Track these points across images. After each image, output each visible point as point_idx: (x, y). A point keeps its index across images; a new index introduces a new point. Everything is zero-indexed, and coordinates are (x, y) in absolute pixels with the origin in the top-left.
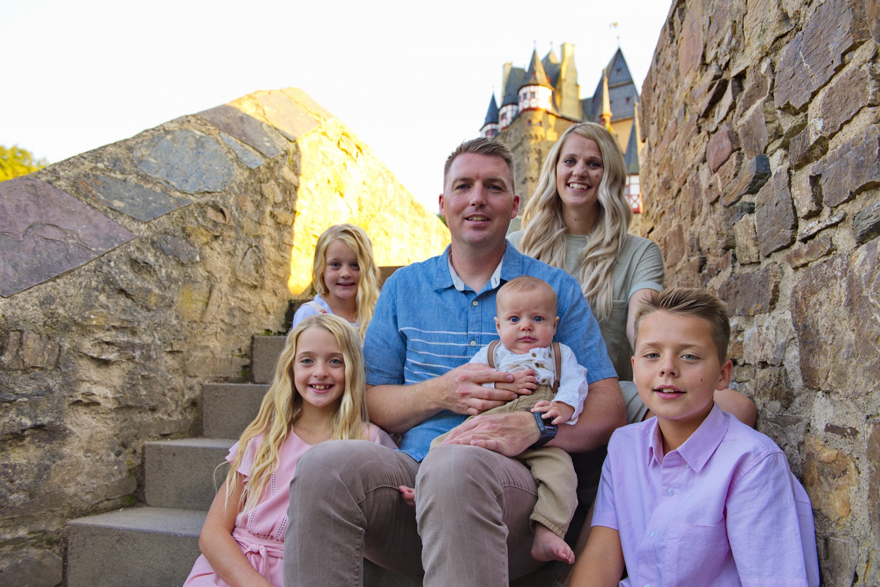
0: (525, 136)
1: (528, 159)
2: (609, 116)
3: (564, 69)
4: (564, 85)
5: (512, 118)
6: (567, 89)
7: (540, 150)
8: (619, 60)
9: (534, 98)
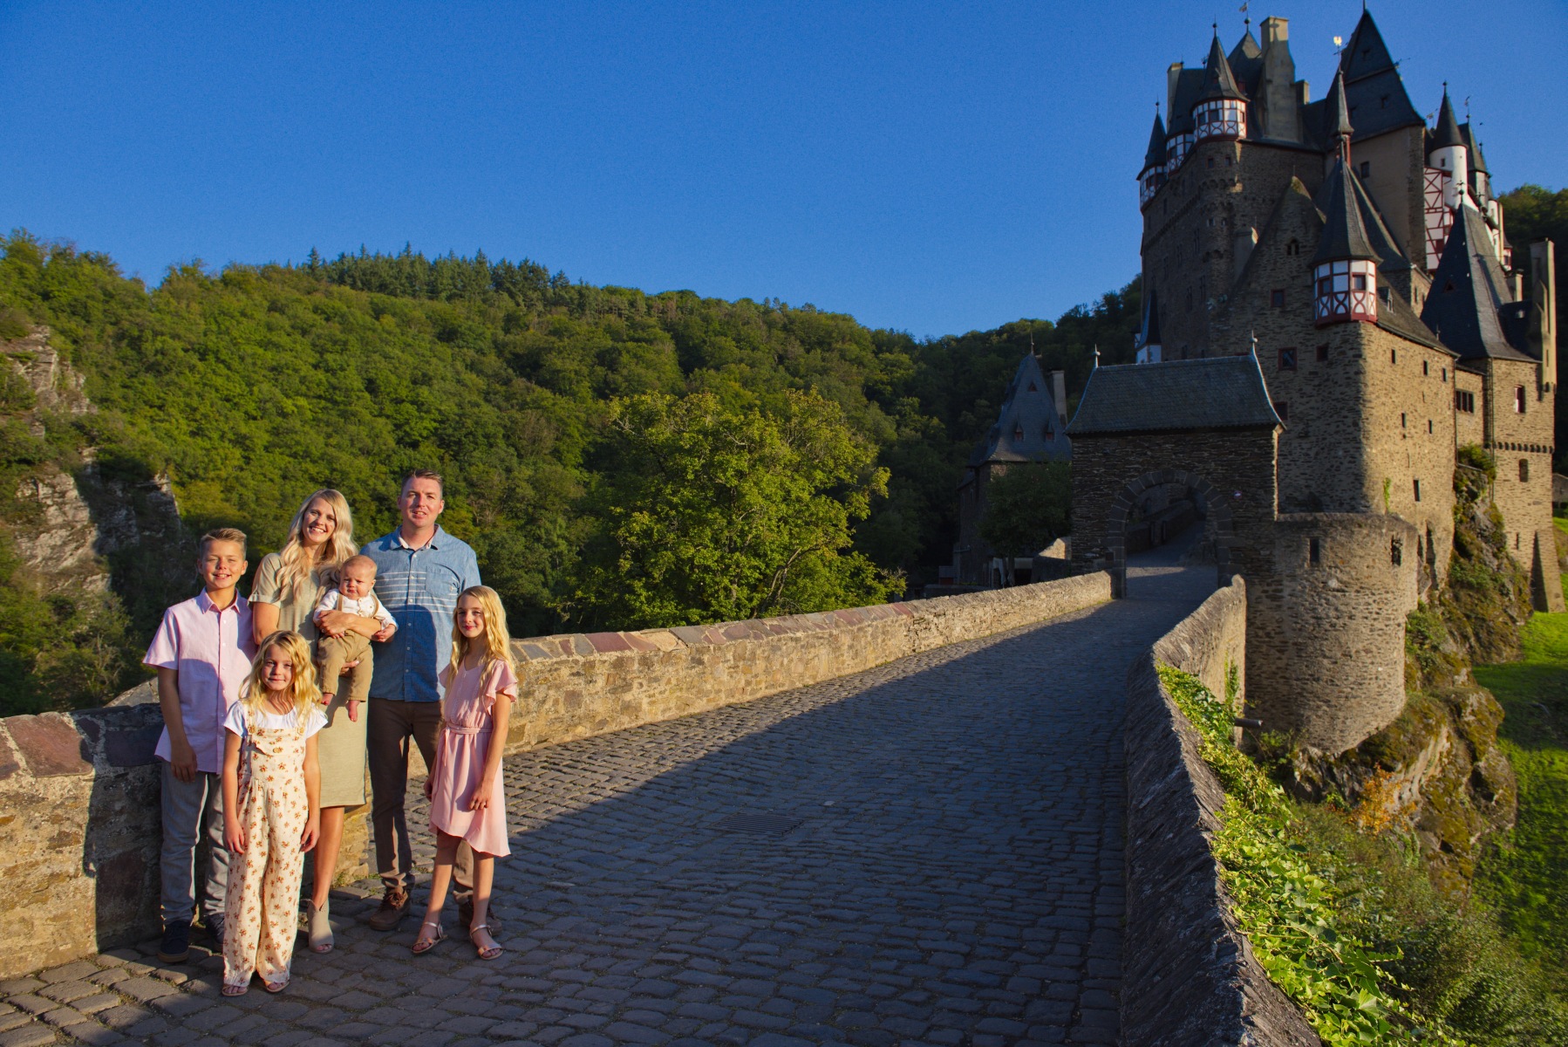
0: (1204, 183)
1: (1211, 221)
2: (1348, 133)
3: (1267, 63)
4: (1270, 89)
5: (1184, 154)
6: (1276, 97)
7: (1229, 204)
8: (1366, 34)
9: (1218, 120)
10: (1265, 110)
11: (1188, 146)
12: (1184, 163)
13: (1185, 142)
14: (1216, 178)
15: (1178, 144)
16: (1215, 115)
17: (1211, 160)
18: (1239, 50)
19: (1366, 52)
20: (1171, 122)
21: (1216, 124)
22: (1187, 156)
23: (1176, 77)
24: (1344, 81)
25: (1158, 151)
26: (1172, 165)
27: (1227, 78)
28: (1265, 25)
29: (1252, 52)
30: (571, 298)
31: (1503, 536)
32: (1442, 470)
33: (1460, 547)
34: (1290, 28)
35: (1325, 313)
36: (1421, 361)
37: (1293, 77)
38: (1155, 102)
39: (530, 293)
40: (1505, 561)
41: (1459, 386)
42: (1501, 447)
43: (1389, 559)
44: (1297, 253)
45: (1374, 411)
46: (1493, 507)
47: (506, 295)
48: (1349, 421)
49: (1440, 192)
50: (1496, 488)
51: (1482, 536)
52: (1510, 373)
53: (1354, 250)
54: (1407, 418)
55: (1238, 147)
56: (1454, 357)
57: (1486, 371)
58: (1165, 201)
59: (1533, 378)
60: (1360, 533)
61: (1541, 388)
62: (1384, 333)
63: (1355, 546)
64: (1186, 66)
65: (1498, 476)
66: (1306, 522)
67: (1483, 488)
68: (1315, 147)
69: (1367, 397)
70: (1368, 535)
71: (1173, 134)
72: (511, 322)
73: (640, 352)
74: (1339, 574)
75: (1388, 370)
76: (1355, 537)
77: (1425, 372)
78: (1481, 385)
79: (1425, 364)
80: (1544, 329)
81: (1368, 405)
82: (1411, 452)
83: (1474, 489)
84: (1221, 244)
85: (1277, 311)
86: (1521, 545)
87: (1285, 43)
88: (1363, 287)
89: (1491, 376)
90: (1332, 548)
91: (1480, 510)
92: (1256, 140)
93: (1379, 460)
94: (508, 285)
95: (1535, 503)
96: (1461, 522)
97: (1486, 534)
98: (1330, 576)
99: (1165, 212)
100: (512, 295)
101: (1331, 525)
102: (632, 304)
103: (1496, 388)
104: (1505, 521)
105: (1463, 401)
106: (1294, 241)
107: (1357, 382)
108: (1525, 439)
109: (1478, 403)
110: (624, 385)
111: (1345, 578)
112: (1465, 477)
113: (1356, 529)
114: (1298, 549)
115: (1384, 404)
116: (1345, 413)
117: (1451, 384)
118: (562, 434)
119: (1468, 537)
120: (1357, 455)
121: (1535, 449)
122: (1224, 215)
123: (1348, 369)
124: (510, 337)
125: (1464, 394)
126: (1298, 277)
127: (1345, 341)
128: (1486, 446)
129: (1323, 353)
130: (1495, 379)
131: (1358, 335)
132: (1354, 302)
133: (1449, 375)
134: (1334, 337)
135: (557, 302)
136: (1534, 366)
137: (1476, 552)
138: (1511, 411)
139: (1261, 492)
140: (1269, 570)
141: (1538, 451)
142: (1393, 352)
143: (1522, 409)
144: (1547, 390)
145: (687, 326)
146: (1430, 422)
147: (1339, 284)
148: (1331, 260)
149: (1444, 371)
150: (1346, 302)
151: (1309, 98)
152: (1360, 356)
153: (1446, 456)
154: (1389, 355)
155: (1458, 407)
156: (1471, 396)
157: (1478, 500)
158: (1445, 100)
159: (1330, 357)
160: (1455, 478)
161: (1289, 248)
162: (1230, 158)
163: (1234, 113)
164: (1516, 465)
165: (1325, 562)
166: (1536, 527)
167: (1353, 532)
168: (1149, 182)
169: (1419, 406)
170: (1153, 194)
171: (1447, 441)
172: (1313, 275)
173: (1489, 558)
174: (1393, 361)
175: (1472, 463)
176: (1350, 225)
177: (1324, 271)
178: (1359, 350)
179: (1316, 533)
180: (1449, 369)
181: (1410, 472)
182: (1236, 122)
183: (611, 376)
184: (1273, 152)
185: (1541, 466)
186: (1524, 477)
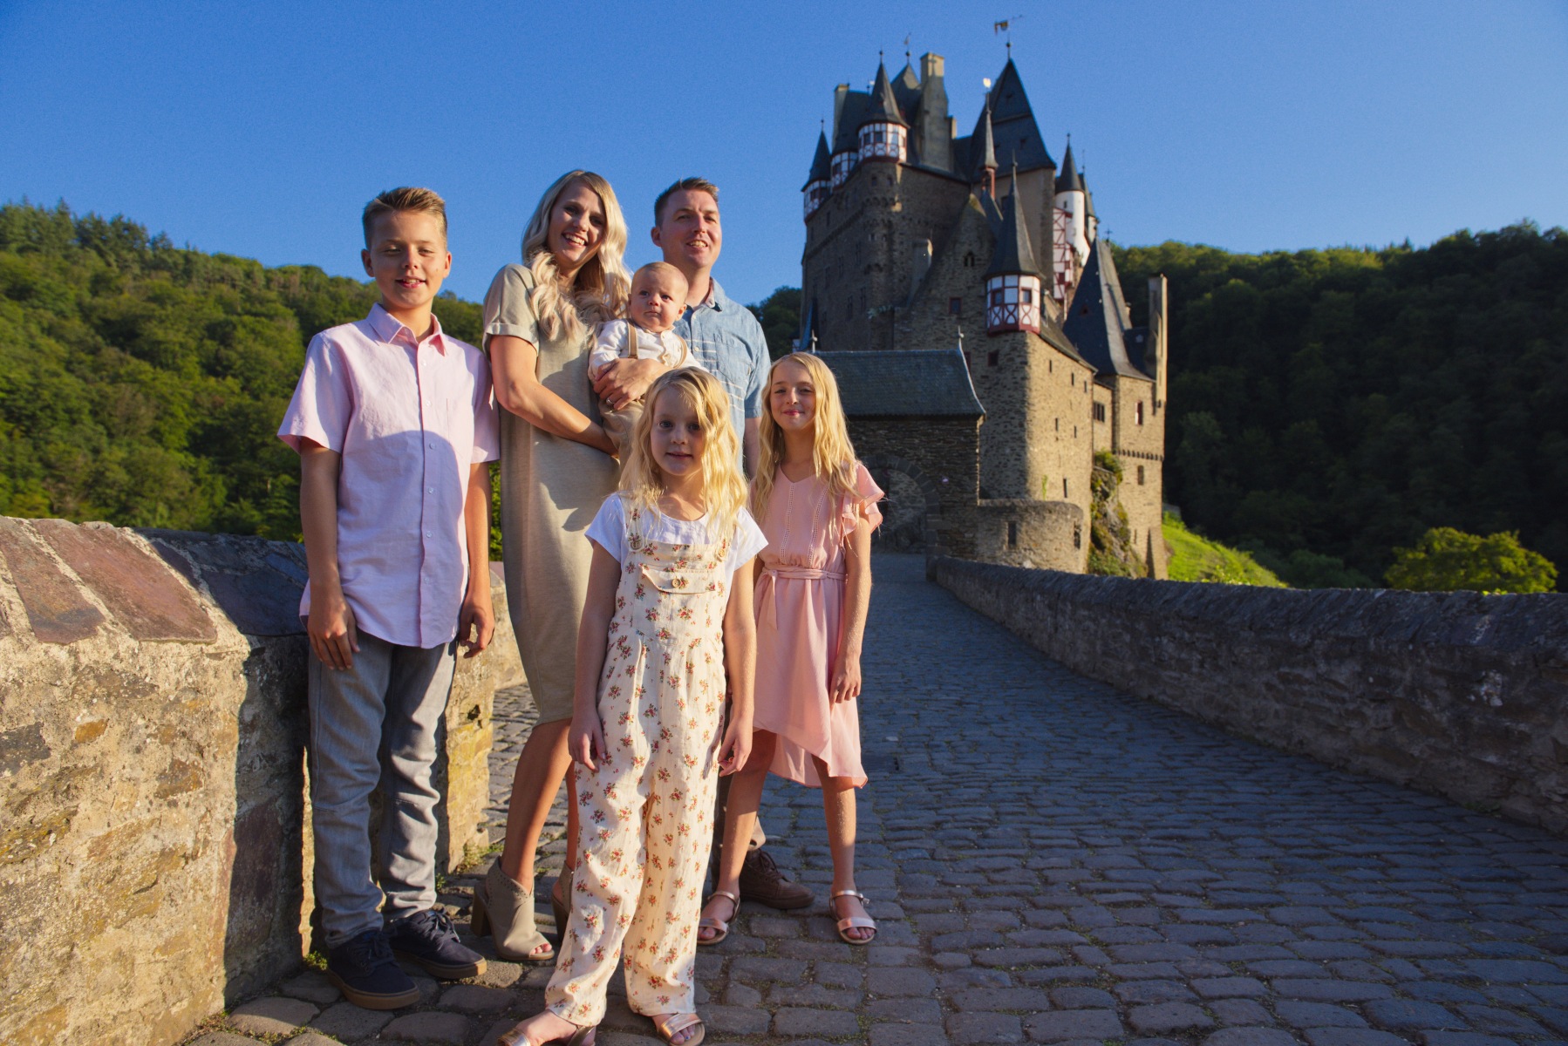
0: (868, 200)
2: (993, 168)
3: (926, 95)
4: (927, 120)
5: (849, 172)
6: (931, 126)
7: (890, 222)
8: (1009, 82)
9: (881, 141)
10: (922, 138)
11: (852, 163)
12: (848, 179)
13: (849, 160)
14: (879, 196)
15: (844, 161)
16: (880, 136)
17: (874, 178)
18: (900, 80)
19: (1009, 97)
20: (837, 139)
21: (880, 145)
22: (851, 173)
23: (842, 97)
24: (992, 119)
25: (822, 165)
26: (836, 180)
27: (890, 104)
28: (924, 59)
29: (912, 83)
30: (176, 264)
31: (1128, 531)
32: (1083, 471)
33: (1096, 541)
34: (945, 64)
35: (997, 322)
36: (1069, 373)
37: (947, 112)
38: (823, 121)
39: (124, 253)
40: (1130, 553)
41: (1095, 399)
42: (1124, 454)
43: (1072, 543)
44: (973, 265)
45: (1036, 414)
46: (1120, 505)
47: (93, 253)
48: (1016, 422)
49: (1063, 230)
50: (1121, 490)
51: (1113, 531)
52: (1133, 388)
53: (1024, 266)
54: (1060, 422)
55: (899, 170)
56: (1092, 371)
57: (1114, 386)
58: (829, 214)
59: (1149, 395)
60: (1050, 518)
61: (1155, 404)
62: (1045, 345)
63: (1046, 531)
64: (852, 88)
65: (1124, 477)
66: (1006, 507)
67: (1113, 489)
68: (963, 178)
69: (1031, 401)
70: (1057, 520)
71: (837, 151)
72: (99, 283)
73: (259, 328)
74: (1032, 556)
75: (1046, 377)
76: (1046, 522)
77: (1073, 383)
78: (1110, 398)
79: (1073, 375)
80: (1158, 353)
81: (1032, 408)
82: (1062, 453)
83: (1106, 489)
84: (881, 258)
85: (954, 317)
86: (1138, 540)
87: (941, 79)
88: (1029, 301)
89: (1118, 391)
90: (1027, 532)
91: (1110, 508)
92: (913, 166)
93: (1039, 459)
94: (97, 242)
95: (1150, 504)
96: (1096, 518)
97: (1115, 529)
98: (1025, 557)
99: (828, 224)
100: (101, 254)
101: (1026, 510)
102: (248, 275)
103: (1122, 402)
104: (1129, 516)
105: (1098, 412)
106: (970, 254)
107: (1023, 387)
108: (1142, 447)
109: (1108, 414)
110: (240, 362)
111: (1038, 560)
112: (1100, 479)
113: (1047, 515)
114: (998, 534)
115: (1043, 408)
116: (1012, 414)
117: (1090, 396)
118: (164, 413)
119: (1102, 532)
120: (1022, 453)
121: (1149, 457)
122: (885, 231)
123: (1016, 374)
124: (99, 301)
125: (1099, 405)
126: (974, 287)
127: (1014, 349)
128: (1114, 453)
129: (993, 358)
130: (1121, 394)
131: (1025, 344)
132: (1022, 314)
133: (1089, 387)
134: (1004, 345)
135: (157, 265)
136: (1150, 384)
137: (1108, 545)
138: (1133, 422)
139: (966, 478)
140: (972, 552)
141: (1152, 458)
142: (1051, 362)
143: (1141, 422)
144: (1160, 406)
145: (312, 304)
146: (1075, 428)
147: (1009, 296)
148: (1003, 274)
149: (1085, 383)
150: (1015, 313)
151: (956, 134)
152: (1025, 363)
153: (1087, 458)
154: (1047, 364)
155: (1094, 417)
156: (1103, 408)
157: (1109, 499)
158: (1068, 150)
159: (1000, 363)
160: (1092, 479)
161: (966, 260)
162: (891, 179)
163: (896, 136)
164: (1135, 470)
165: (1021, 545)
166: (1149, 525)
167: (1044, 517)
168: (813, 195)
169: (1068, 412)
170: (816, 207)
171: (1086, 446)
172: (986, 286)
173: (1118, 550)
174: (1051, 370)
175: (1105, 466)
176: (1019, 243)
177: (996, 283)
178: (1025, 357)
179: (1014, 518)
180: (1089, 382)
181: (1061, 471)
182: (898, 146)
183: (223, 351)
184: (928, 178)
185: (1154, 472)
186: (1141, 481)
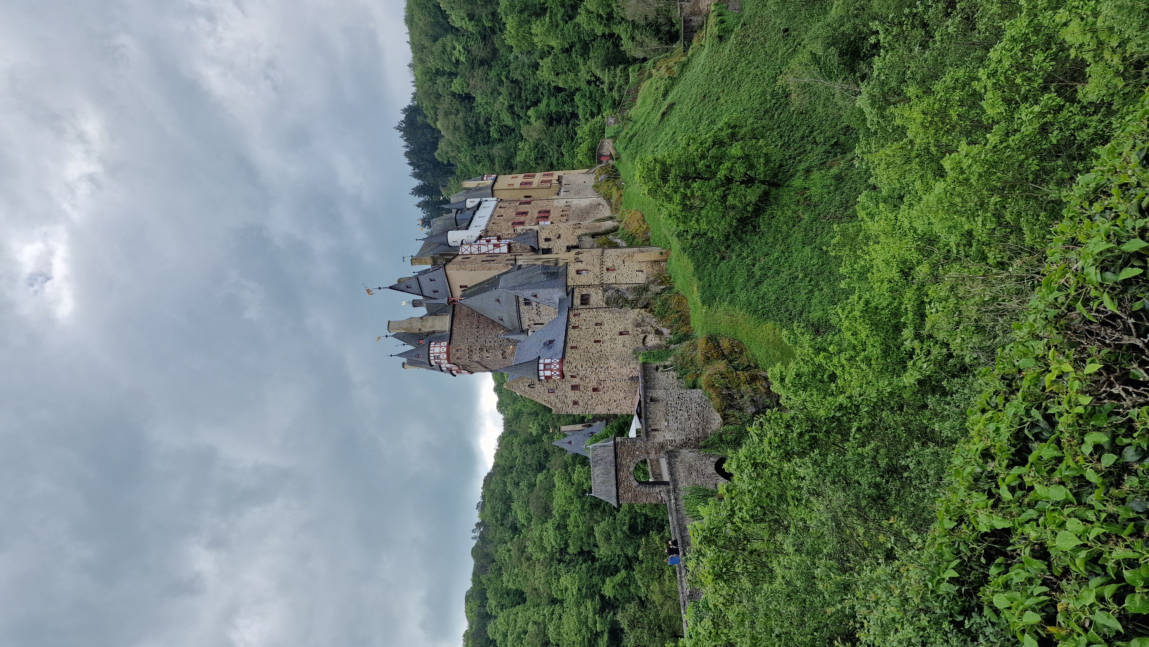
0: (468, 360)
4: (424, 330)
7: (479, 349)
8: (397, 287)
14: (467, 356)
26: (455, 368)
32: (615, 317)
41: (579, 304)
42: (602, 280)
46: (628, 289)
50: (619, 283)
52: (572, 278)
54: (596, 339)
55: (452, 347)
57: (572, 289)
59: (573, 266)
61: (577, 261)
69: (590, 363)
75: (579, 352)
77: (577, 327)
78: (578, 291)
79: (573, 326)
81: (593, 362)
82: (609, 338)
83: (624, 299)
90: (655, 425)
91: (630, 296)
95: (624, 263)
96: (636, 306)
97: (639, 294)
103: (579, 283)
105: (585, 301)
108: (598, 269)
109: (585, 292)
112: (617, 303)
113: (648, 417)
114: (656, 435)
115: (593, 354)
117: (580, 310)
119: (641, 304)
121: (602, 263)
125: (582, 300)
126: (543, 385)
128: (603, 288)
129: (573, 376)
130: (575, 284)
132: (555, 369)
138: (587, 276)
142: (572, 348)
143: (586, 270)
146: (596, 324)
149: (575, 315)
153: (610, 314)
154: (573, 351)
155: (588, 305)
156: (582, 296)
157: (627, 297)
160: (617, 308)
161: (531, 387)
164: (609, 274)
169: (591, 331)
170: (466, 372)
171: (603, 314)
173: (648, 295)
174: (575, 347)
177: (542, 379)
179: (650, 430)
180: (574, 312)
181: (617, 337)
186: (614, 268)
